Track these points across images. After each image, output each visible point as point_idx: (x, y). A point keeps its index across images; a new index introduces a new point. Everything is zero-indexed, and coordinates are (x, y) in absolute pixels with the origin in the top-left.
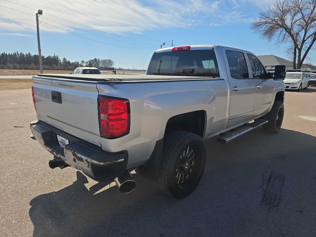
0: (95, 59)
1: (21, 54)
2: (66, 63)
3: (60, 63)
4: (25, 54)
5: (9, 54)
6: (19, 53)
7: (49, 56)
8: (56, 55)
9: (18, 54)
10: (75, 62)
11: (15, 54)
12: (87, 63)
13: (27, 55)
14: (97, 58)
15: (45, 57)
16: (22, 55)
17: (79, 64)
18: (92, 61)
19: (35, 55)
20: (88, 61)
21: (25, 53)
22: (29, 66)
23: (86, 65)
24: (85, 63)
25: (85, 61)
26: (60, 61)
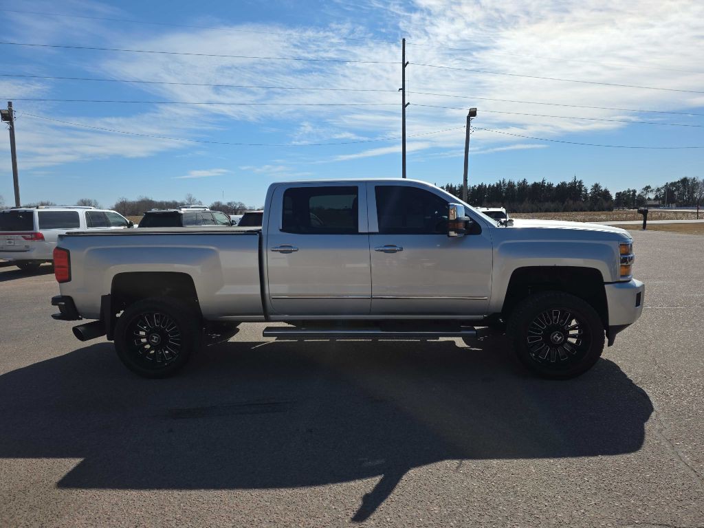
0: (684, 181)
1: (510, 183)
2: (599, 194)
3: (586, 196)
4: (516, 183)
5: (490, 185)
6: (507, 182)
7: (564, 184)
8: (578, 179)
9: (504, 185)
10: (626, 190)
11: (499, 185)
12: (658, 190)
13: (519, 184)
14: (690, 176)
15: (555, 186)
16: (511, 185)
17: (637, 194)
18: (673, 184)
19: (535, 183)
20: (661, 184)
21: (516, 180)
22: (519, 206)
23: (657, 196)
24: (652, 191)
25: (652, 188)
26: (586, 190)
